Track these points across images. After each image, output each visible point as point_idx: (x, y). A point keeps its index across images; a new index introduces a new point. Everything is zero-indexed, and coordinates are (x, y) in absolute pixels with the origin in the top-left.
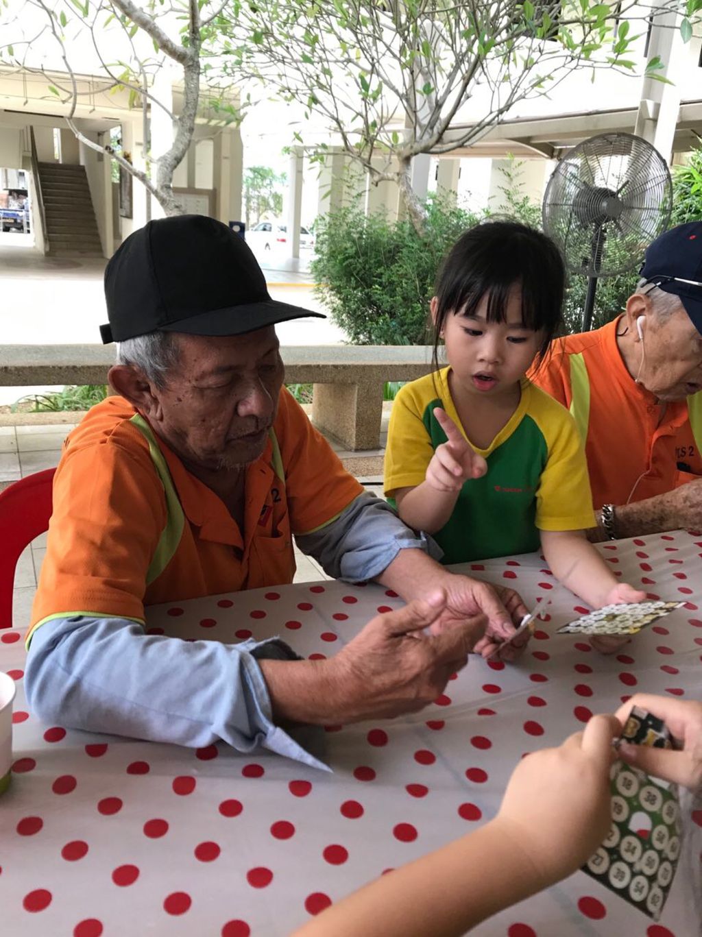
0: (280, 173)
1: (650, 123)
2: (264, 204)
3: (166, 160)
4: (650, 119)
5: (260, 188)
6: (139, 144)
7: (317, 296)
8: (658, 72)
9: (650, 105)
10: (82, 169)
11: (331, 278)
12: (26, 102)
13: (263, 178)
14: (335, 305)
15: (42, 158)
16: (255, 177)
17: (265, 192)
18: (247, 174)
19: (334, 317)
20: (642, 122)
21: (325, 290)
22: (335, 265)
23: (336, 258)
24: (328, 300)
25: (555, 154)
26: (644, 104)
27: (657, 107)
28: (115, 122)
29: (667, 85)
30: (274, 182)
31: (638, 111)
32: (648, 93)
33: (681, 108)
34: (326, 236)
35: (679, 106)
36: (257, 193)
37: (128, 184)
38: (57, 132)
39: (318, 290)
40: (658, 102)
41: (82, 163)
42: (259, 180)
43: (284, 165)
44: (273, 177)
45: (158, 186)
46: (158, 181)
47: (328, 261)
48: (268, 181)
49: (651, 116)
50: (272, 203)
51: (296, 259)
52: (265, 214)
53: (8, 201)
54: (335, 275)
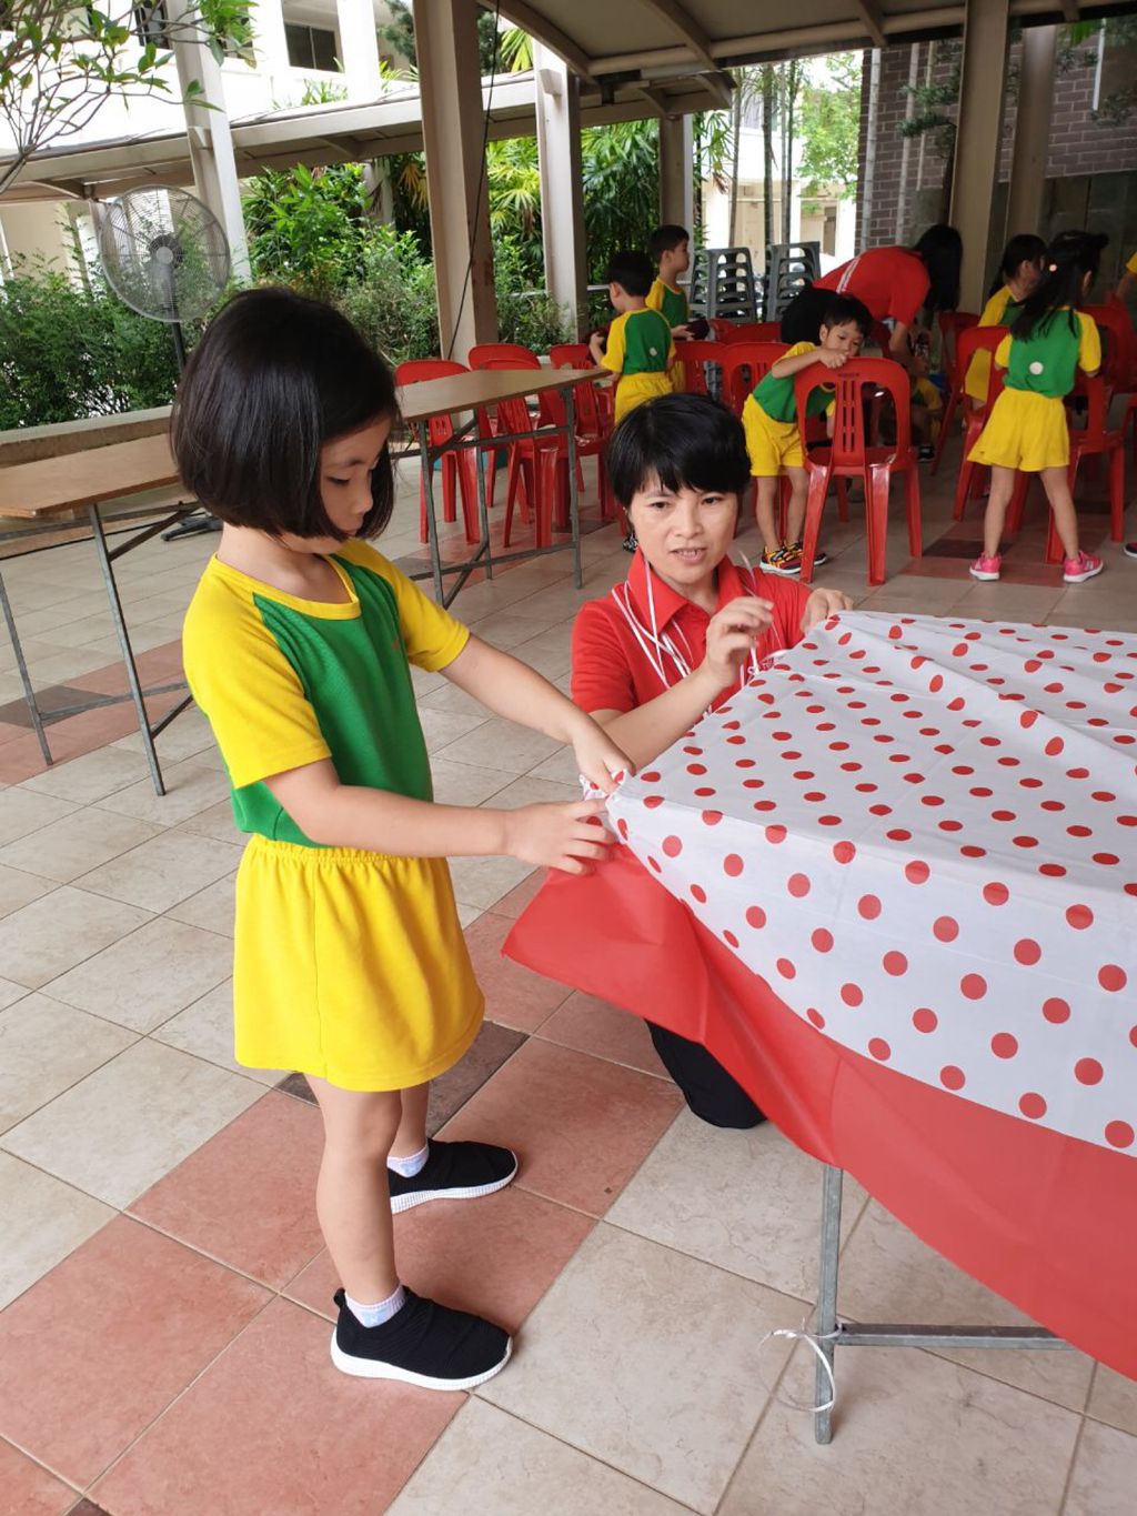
1: (205, 153)
4: (204, 148)
8: (197, 97)
9: (199, 131)
20: (197, 150)
25: (88, 192)
26: (193, 132)
27: (208, 133)
29: (211, 111)
31: (188, 137)
32: (192, 119)
33: (232, 133)
35: (229, 131)
40: (206, 127)
49: (204, 144)
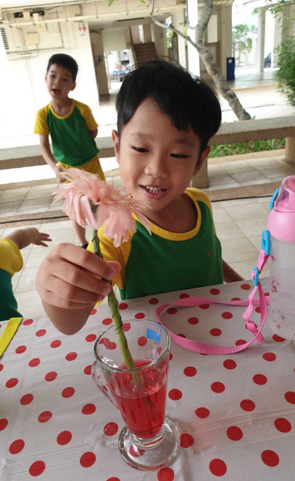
0: (251, 26)
2: (242, 45)
3: (199, 26)
5: (240, 37)
6: (181, 24)
7: (279, 90)
10: (153, 44)
11: (288, 79)
12: (128, 14)
13: (242, 31)
14: (290, 94)
15: (135, 42)
16: (238, 31)
17: (242, 39)
18: (234, 30)
19: (289, 100)
21: (284, 86)
22: (290, 70)
23: (290, 66)
24: (286, 91)
28: (168, 14)
30: (248, 33)
34: (285, 55)
36: (238, 40)
37: (176, 47)
38: (141, 27)
39: (280, 86)
41: (153, 40)
42: (240, 33)
43: (254, 20)
44: (248, 29)
45: (196, 42)
46: (196, 39)
47: (286, 69)
48: (244, 32)
50: (247, 44)
51: (262, 73)
52: (243, 51)
53: (121, 67)
54: (290, 76)
